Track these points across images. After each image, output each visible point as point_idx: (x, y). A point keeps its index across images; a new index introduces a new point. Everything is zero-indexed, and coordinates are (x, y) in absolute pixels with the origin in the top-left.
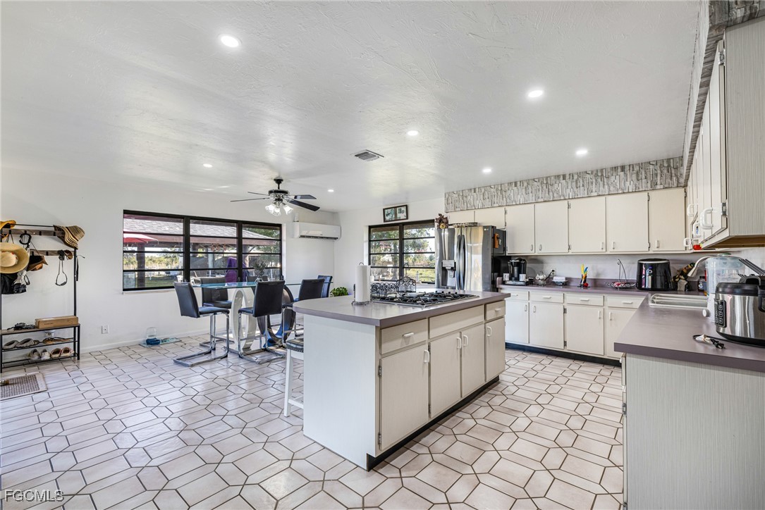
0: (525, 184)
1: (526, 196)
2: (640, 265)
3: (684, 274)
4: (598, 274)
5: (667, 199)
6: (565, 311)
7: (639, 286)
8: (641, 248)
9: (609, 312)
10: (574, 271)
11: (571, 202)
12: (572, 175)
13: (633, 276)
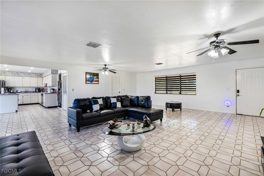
0: (12, 72)
1: (12, 75)
2: (36, 89)
3: (42, 90)
4: (27, 90)
5: (40, 79)
6: (23, 97)
7: (36, 92)
8: (36, 86)
9: (32, 96)
10: (23, 90)
11: (23, 77)
12: (23, 72)
13: (35, 90)
